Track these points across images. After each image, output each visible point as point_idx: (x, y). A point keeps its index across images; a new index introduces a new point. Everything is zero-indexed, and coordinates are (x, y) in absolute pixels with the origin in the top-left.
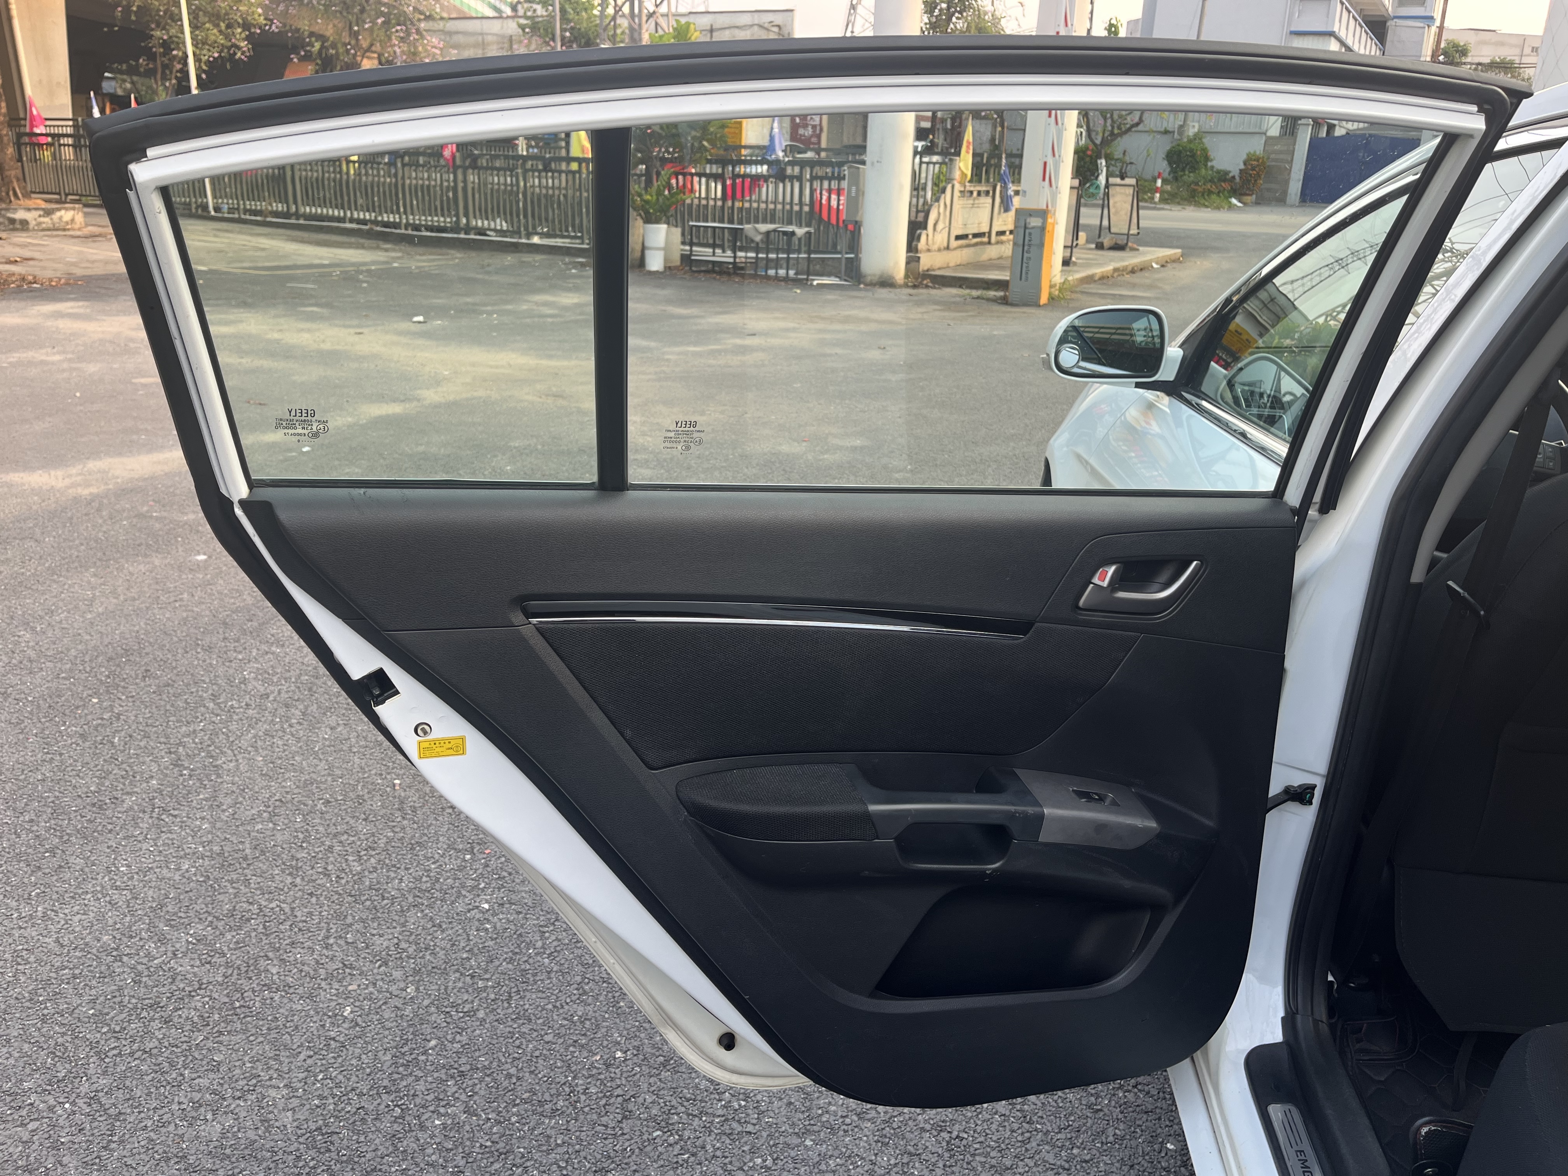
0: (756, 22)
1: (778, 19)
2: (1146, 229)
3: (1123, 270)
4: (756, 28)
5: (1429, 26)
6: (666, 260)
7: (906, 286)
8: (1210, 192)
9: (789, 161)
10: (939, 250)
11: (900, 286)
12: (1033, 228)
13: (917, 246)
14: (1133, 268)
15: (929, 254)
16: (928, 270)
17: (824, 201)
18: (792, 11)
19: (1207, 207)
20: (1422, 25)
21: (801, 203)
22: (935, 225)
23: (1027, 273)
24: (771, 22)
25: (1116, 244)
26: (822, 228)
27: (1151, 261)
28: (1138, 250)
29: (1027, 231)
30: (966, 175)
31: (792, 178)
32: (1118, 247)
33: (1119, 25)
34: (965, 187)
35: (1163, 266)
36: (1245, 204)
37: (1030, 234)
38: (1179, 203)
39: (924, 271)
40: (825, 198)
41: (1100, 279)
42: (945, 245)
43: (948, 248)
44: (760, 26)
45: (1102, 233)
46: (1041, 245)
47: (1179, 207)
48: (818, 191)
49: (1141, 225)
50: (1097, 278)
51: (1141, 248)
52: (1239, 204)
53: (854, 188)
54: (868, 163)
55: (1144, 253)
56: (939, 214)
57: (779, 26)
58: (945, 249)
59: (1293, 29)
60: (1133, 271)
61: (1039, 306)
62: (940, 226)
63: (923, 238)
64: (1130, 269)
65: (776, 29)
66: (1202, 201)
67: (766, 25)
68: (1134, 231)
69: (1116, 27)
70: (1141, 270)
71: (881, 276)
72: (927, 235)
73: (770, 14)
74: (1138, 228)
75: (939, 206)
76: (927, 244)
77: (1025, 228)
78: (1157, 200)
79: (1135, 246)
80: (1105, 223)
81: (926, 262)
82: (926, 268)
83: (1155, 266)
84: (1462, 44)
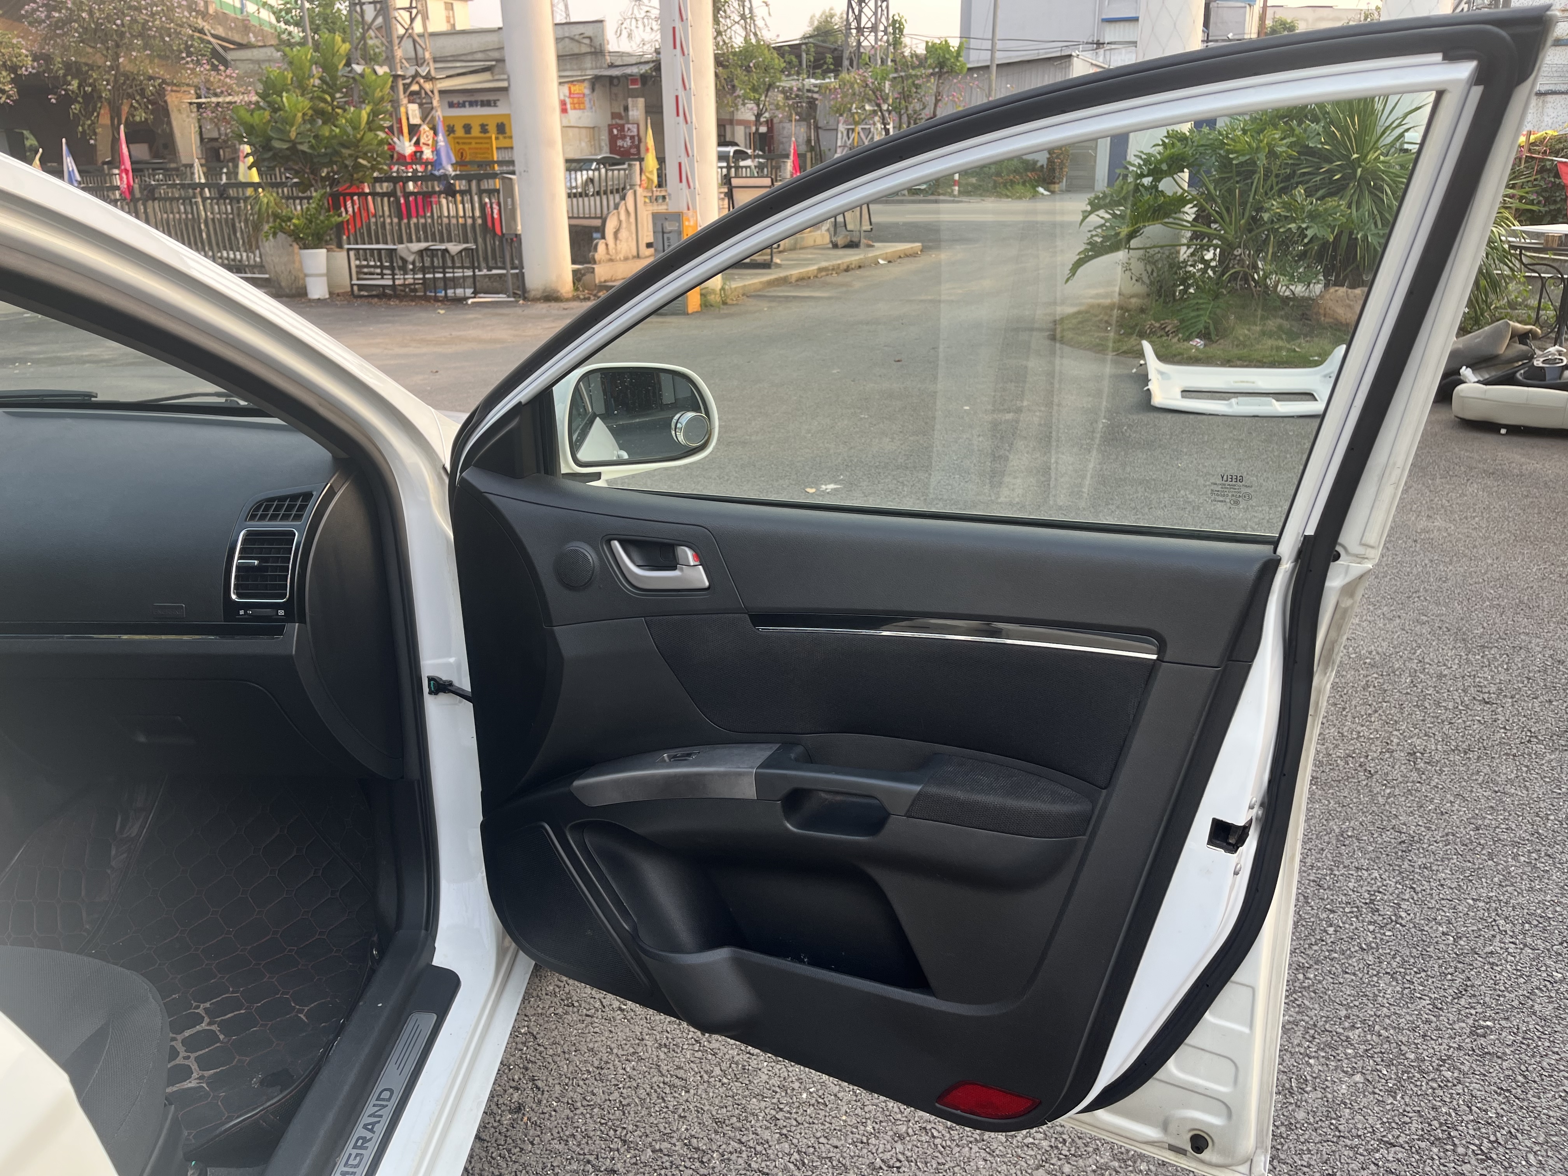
0: (567, 35)
1: (589, 31)
2: (878, 224)
3: (833, 269)
4: (567, 40)
5: (1250, 6)
6: (330, 286)
7: (576, 298)
8: (1012, 183)
9: (456, 175)
10: (626, 259)
11: (568, 300)
12: (670, 232)
13: (593, 256)
14: (848, 267)
15: (611, 264)
16: (605, 281)
17: (496, 216)
18: (601, 21)
19: (1007, 197)
20: (1243, 5)
21: (473, 217)
22: (616, 234)
24: (582, 34)
25: (851, 241)
26: (497, 243)
27: (877, 257)
28: (872, 246)
29: (666, 236)
30: (652, 181)
31: (463, 192)
32: (852, 245)
33: (903, 21)
34: (652, 192)
35: (890, 262)
36: (1053, 192)
37: (668, 239)
38: (981, 195)
39: (601, 282)
40: (496, 211)
41: (797, 281)
42: (635, 253)
43: (638, 256)
44: (572, 39)
45: (838, 230)
47: (979, 199)
48: (489, 205)
49: (873, 220)
50: (793, 280)
51: (875, 244)
52: (1046, 193)
53: (509, 200)
54: (517, 172)
55: (879, 248)
56: (620, 222)
57: (590, 38)
58: (634, 257)
59: (1104, 17)
60: (847, 270)
61: (688, 314)
62: (623, 234)
63: (601, 247)
64: (845, 267)
65: (587, 41)
66: (1005, 192)
67: (577, 37)
68: (866, 227)
69: (900, 23)
70: (860, 267)
71: (544, 291)
72: (607, 245)
73: (581, 26)
74: (871, 224)
75: (619, 213)
76: (608, 253)
77: (663, 233)
78: (956, 193)
79: (871, 243)
81: (602, 272)
82: (603, 280)
83: (881, 262)
84: (1289, 21)
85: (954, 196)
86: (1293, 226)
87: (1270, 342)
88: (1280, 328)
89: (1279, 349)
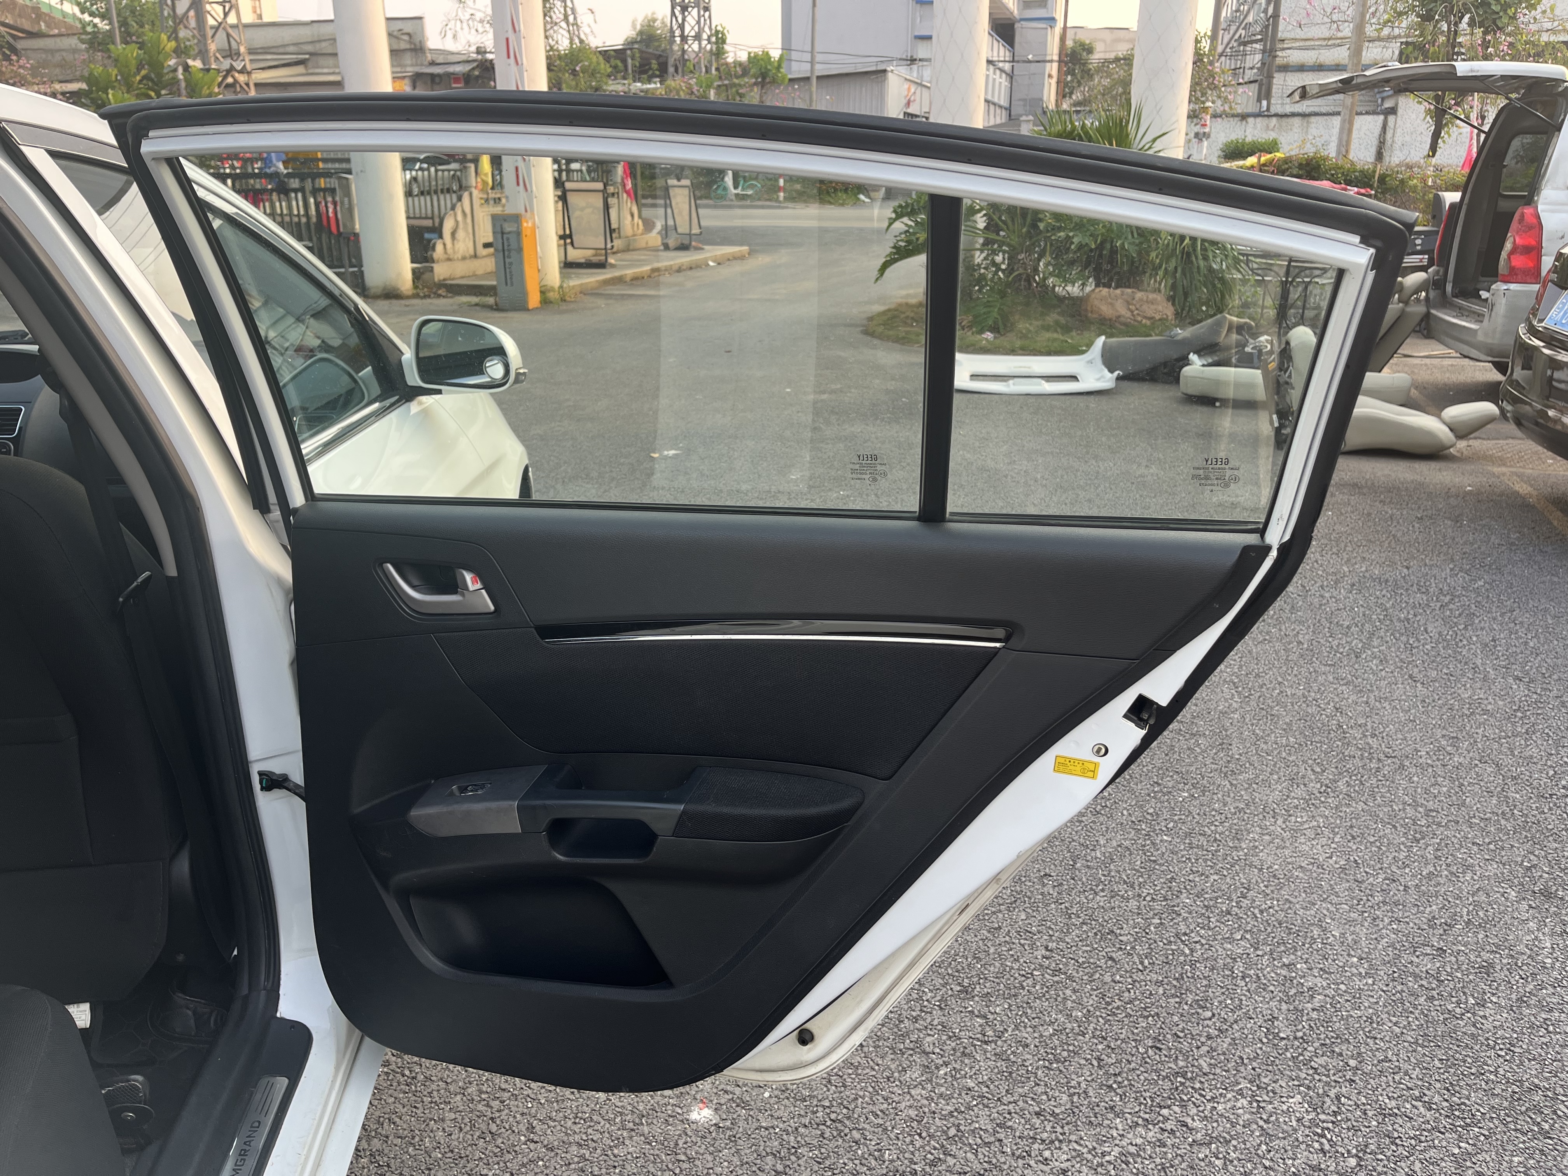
1: (408, 27)
2: (707, 228)
3: (666, 270)
5: (1051, 27)
7: (416, 296)
8: (835, 190)
10: (464, 258)
11: (408, 297)
12: (509, 233)
13: (432, 256)
14: (680, 268)
15: (449, 263)
16: (444, 280)
17: (331, 214)
18: (420, 18)
19: (831, 203)
20: (1044, 26)
21: (307, 214)
22: (453, 234)
23: (511, 278)
24: (400, 30)
25: (682, 244)
26: (333, 241)
27: (706, 259)
28: (703, 249)
29: (505, 236)
30: (487, 184)
31: (296, 191)
32: (683, 247)
33: (725, 31)
34: (488, 194)
35: (719, 264)
36: (873, 199)
37: (508, 239)
38: (805, 202)
39: (440, 281)
40: (331, 210)
41: (632, 280)
42: (472, 253)
43: (475, 256)
45: (669, 233)
46: (520, 250)
47: (803, 205)
48: (323, 204)
49: (702, 224)
50: (628, 279)
51: (706, 247)
52: (867, 200)
53: (346, 200)
54: (354, 172)
55: (708, 251)
56: (457, 222)
57: (409, 34)
58: (471, 257)
59: (917, 34)
60: (679, 270)
61: (528, 310)
62: (460, 234)
63: (439, 247)
64: (676, 267)
65: (406, 38)
66: (828, 198)
67: (395, 33)
68: (696, 230)
69: (723, 34)
70: (691, 268)
71: (384, 289)
72: (444, 245)
73: (399, 22)
74: (700, 227)
75: (455, 215)
76: (446, 252)
77: (503, 233)
78: (781, 199)
79: (700, 245)
80: (670, 222)
81: (440, 271)
82: (442, 278)
83: (711, 264)
84: (1087, 42)
85: (780, 202)
86: (1062, 234)
87: (1048, 335)
88: (1057, 323)
89: (1055, 340)
